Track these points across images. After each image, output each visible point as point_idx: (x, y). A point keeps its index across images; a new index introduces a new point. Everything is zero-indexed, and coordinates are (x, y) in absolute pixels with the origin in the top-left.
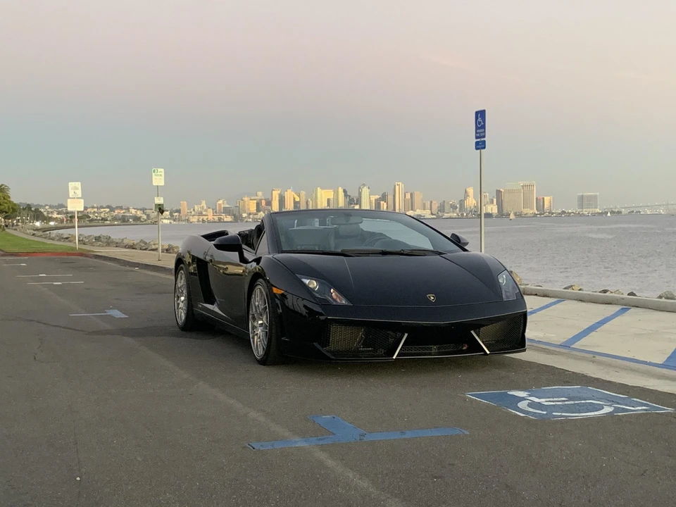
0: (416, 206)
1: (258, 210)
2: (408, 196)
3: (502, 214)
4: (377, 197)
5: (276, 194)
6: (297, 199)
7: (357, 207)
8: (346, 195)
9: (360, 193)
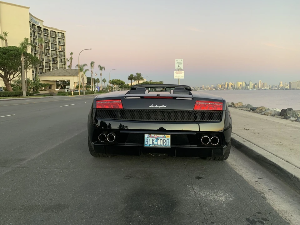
0: (265, 87)
1: (222, 87)
2: (263, 84)
3: (290, 89)
4: (254, 84)
5: (226, 83)
6: (232, 85)
7: (248, 87)
8: (245, 84)
9: (249, 83)
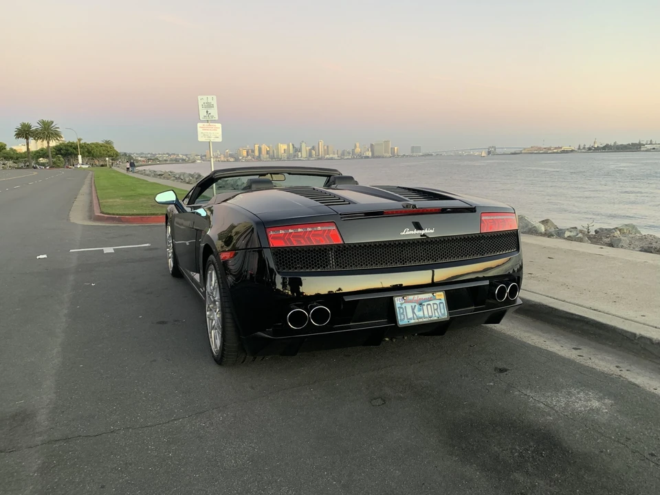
0: (330, 152)
1: (248, 155)
2: (326, 148)
3: (373, 156)
4: (310, 148)
5: (257, 146)
6: (268, 149)
7: (299, 153)
8: (294, 147)
9: (301, 146)
